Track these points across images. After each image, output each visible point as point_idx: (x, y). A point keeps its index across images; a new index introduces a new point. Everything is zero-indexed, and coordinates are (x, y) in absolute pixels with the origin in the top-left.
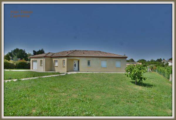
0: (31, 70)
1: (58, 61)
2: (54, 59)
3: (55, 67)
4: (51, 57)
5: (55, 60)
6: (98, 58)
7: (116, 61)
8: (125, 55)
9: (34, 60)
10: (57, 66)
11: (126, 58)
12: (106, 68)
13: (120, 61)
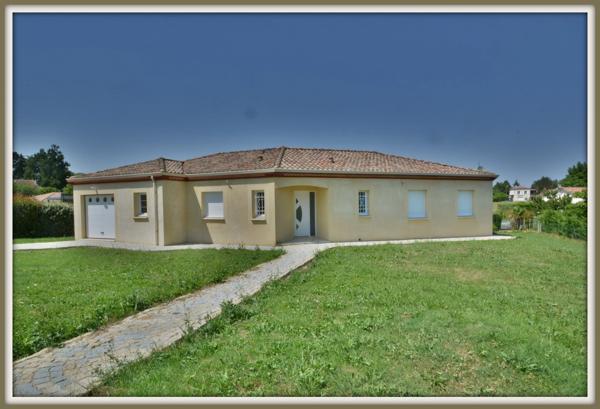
0: (78, 241)
1: (224, 195)
2: (199, 190)
3: (209, 225)
4: (186, 179)
5: (204, 194)
6: (398, 181)
7: (460, 191)
8: (480, 168)
9: (93, 192)
10: (222, 221)
11: (492, 178)
12: (424, 219)
13: (473, 191)
